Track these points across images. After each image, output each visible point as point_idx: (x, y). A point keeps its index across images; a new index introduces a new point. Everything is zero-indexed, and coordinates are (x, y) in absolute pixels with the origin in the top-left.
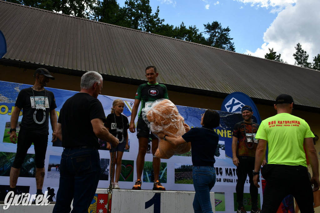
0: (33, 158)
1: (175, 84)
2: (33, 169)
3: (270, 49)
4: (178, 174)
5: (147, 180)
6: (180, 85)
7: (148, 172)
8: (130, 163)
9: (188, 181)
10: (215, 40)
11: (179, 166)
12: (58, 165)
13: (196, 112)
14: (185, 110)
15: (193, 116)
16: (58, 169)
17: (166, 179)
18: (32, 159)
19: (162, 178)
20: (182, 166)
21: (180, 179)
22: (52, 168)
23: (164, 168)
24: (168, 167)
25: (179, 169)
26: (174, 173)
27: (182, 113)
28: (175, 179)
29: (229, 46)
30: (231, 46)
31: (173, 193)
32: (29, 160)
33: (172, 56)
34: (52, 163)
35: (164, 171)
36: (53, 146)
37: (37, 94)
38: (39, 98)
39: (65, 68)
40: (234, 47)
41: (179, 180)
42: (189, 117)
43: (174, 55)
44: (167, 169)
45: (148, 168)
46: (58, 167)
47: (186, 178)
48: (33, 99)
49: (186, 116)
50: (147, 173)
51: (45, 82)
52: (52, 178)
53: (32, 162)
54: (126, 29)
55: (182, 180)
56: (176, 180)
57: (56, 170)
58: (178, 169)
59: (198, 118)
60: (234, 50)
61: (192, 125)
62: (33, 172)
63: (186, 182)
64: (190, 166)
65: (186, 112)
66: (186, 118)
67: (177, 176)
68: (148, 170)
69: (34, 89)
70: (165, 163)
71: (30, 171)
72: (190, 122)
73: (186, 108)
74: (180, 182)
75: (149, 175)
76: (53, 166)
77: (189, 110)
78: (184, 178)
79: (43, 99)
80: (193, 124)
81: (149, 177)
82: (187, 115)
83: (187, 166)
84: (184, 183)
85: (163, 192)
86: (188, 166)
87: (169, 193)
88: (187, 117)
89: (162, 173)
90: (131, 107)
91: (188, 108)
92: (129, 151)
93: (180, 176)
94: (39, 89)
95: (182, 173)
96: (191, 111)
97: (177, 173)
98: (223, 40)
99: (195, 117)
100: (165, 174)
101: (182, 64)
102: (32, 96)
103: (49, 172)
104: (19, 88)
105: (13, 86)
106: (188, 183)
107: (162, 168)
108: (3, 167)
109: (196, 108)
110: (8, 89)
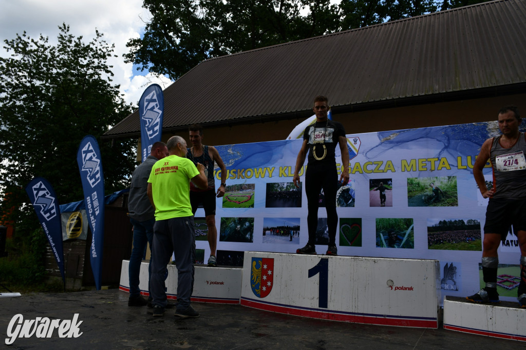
0: (249, 221)
2: (249, 233)
4: (434, 234)
5: (383, 245)
7: (382, 233)
8: (357, 222)
9: (452, 245)
11: (435, 222)
12: (272, 228)
13: (467, 131)
14: (446, 131)
15: (461, 139)
17: (413, 242)
19: (406, 241)
20: (440, 222)
21: (438, 242)
22: (267, 232)
23: (408, 227)
24: (415, 225)
25: (436, 227)
26: (426, 233)
27: (439, 138)
28: (429, 243)
31: (347, 259)
32: (245, 224)
34: (266, 227)
35: (408, 232)
36: (266, 207)
41: (436, 243)
42: (453, 142)
44: (413, 227)
45: (384, 228)
46: (272, 230)
47: (449, 241)
49: (446, 141)
50: (381, 235)
52: (268, 243)
53: (248, 226)
55: (441, 244)
56: (431, 244)
57: (271, 234)
58: (433, 227)
59: (470, 140)
61: (459, 154)
62: (250, 237)
63: (448, 247)
64: (455, 221)
65: (447, 135)
66: (446, 144)
67: (431, 238)
68: (383, 231)
70: (411, 219)
71: (247, 236)
72: (455, 149)
73: (446, 128)
74: (438, 247)
75: (385, 237)
76: (268, 229)
77: (454, 130)
78: (446, 241)
80: (461, 153)
81: (385, 240)
82: (449, 140)
83: (450, 222)
84: (446, 249)
86: (453, 221)
88: (449, 143)
89: (405, 234)
90: (354, 145)
91: (450, 127)
92: (354, 206)
93: (437, 237)
95: (441, 232)
96: (455, 130)
97: (432, 233)
99: (464, 139)
100: (411, 235)
103: (264, 236)
104: (232, 150)
105: (227, 149)
106: (453, 248)
107: (406, 227)
108: (224, 232)
109: (467, 124)
110: (223, 152)
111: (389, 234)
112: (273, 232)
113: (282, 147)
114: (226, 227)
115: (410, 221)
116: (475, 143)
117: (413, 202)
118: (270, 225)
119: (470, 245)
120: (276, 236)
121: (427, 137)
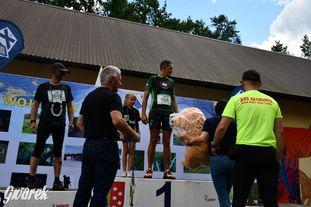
1: (183, 77)
2: (50, 158)
3: (277, 41)
5: (157, 170)
6: (188, 77)
7: (158, 162)
8: (141, 153)
9: (196, 170)
10: (221, 33)
12: (73, 154)
13: (204, 104)
14: (194, 102)
15: (201, 108)
16: (73, 159)
17: (175, 168)
18: (49, 148)
19: (172, 167)
22: (68, 157)
23: (173, 158)
24: (177, 157)
27: (190, 106)
28: (184, 169)
29: (235, 39)
30: (238, 38)
31: (183, 182)
32: (46, 150)
33: (179, 50)
34: (67, 153)
35: (173, 161)
36: (68, 136)
37: (54, 88)
38: (56, 92)
39: (78, 62)
40: (240, 40)
43: (182, 49)
44: (176, 159)
45: (158, 158)
46: (73, 156)
48: (50, 93)
50: (157, 163)
51: (61, 76)
52: (68, 167)
53: (49, 152)
54: (135, 23)
56: (185, 169)
57: (72, 159)
59: (206, 110)
60: (241, 42)
62: (50, 161)
63: (194, 172)
65: (194, 104)
68: (158, 160)
69: (51, 83)
70: (175, 153)
71: (48, 160)
73: (194, 100)
74: (189, 171)
75: (159, 164)
76: (69, 155)
77: (198, 102)
79: (60, 92)
81: (159, 166)
85: (173, 181)
87: (179, 182)
90: (141, 99)
91: (196, 100)
92: (139, 142)
94: (56, 83)
96: (199, 103)
98: (230, 33)
99: (203, 109)
100: (174, 164)
101: (190, 58)
102: (50, 90)
103: (64, 161)
104: (37, 82)
105: (31, 80)
106: (196, 172)
107: (171, 158)
108: (23, 156)
109: (204, 100)
110: (26, 83)
111: (162, 163)
112: (74, 158)
113: (85, 89)
114: (25, 151)
115: (174, 154)
116: (208, 112)
117: (176, 143)
118: (71, 152)
119: (205, 170)
120: (76, 162)
121: (185, 103)
